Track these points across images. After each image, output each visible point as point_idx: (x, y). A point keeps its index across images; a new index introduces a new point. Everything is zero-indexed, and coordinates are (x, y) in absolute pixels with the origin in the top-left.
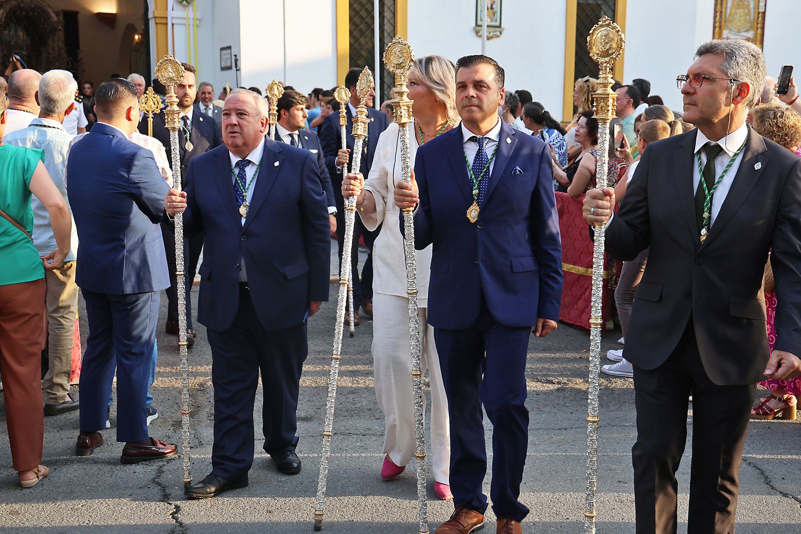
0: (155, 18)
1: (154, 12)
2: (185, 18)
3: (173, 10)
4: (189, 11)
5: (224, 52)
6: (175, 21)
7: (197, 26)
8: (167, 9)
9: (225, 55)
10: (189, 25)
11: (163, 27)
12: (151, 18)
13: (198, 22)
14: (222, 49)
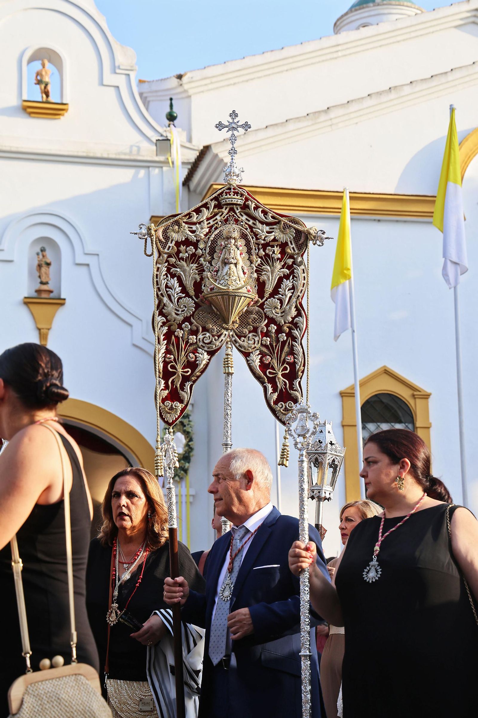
4: (182, 487)
7: (191, 503)
10: (182, 502)
13: (191, 499)
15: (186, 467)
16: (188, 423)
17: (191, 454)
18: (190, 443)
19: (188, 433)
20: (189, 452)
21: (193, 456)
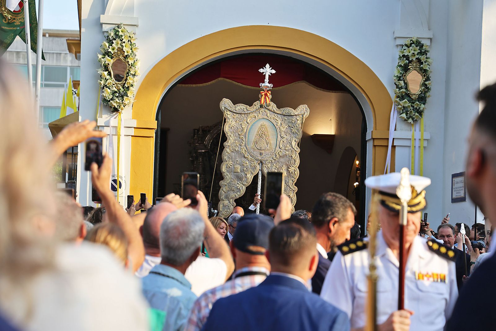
0: (374, 139)
1: (372, 131)
2: (410, 139)
3: (395, 130)
4: (415, 131)
5: (456, 180)
6: (396, 143)
8: (389, 130)
9: (457, 183)
10: (415, 147)
11: (383, 149)
12: (370, 140)
13: (425, 143)
14: (454, 176)
15: (421, 109)
16: (425, 59)
17: (428, 94)
18: (427, 83)
19: (425, 71)
20: (426, 92)
21: (429, 96)
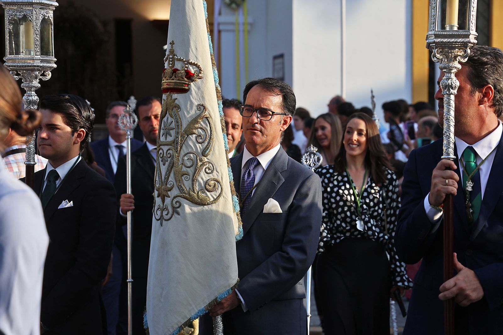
2: (234, 24)
3: (220, 14)
4: (239, 15)
5: (276, 61)
6: (222, 27)
9: (277, 64)
10: (239, 31)
13: (248, 28)
14: (276, 58)
